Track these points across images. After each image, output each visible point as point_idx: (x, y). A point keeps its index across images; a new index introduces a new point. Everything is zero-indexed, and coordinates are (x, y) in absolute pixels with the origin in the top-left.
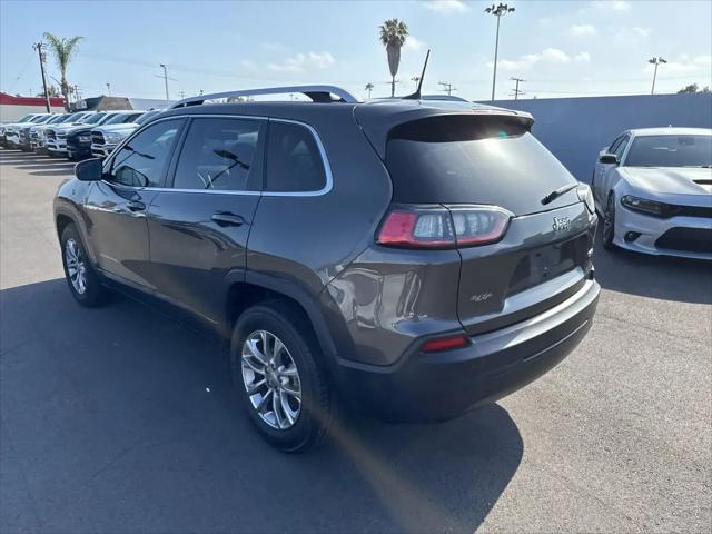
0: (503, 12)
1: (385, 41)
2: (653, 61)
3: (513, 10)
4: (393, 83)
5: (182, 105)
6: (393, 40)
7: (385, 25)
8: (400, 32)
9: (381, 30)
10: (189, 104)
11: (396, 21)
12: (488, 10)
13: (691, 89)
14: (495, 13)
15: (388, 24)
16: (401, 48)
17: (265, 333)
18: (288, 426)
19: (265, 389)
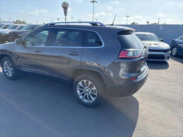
0: (94, 2)
1: (63, 7)
3: (97, 2)
5: (48, 25)
6: (65, 7)
7: (63, 3)
8: (67, 5)
9: (62, 4)
10: (50, 25)
11: (66, 2)
12: (91, 2)
13: (134, 23)
14: (93, 2)
15: (64, 3)
16: (67, 10)
17: (85, 80)
18: (92, 101)
19: (84, 94)
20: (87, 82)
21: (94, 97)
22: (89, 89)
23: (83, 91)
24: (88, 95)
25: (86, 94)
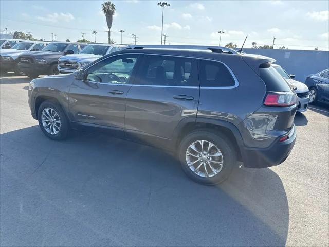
0: (165, 6)
1: (105, 12)
2: (219, 32)
3: (169, 5)
4: (109, 32)
5: (131, 49)
6: (109, 11)
7: (105, 4)
8: (112, 8)
9: (103, 6)
10: (136, 48)
11: (110, 3)
12: (159, 4)
13: (230, 44)
14: (162, 6)
15: (106, 3)
16: (113, 16)
17: (203, 141)
18: (213, 175)
19: (198, 163)
20: (206, 145)
21: (216, 169)
22: (208, 155)
23: (197, 159)
24: (205, 164)
25: (202, 163)
